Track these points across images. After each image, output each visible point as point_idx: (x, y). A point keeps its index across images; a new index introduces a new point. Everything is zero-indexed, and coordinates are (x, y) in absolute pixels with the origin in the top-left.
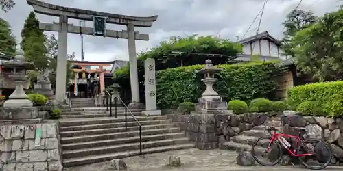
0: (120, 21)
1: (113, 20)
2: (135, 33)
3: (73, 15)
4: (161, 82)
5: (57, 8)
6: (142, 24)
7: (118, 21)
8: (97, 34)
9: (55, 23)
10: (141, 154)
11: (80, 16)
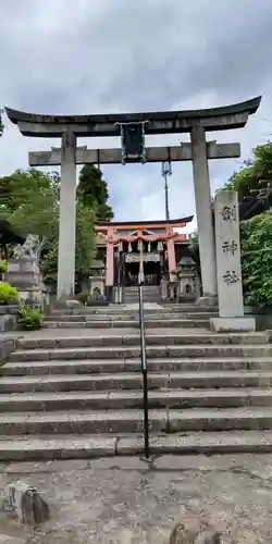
0: (174, 124)
1: (159, 125)
2: (208, 145)
3: (85, 129)
4: (252, 248)
5: (57, 120)
6: (224, 121)
7: (170, 125)
8: (128, 160)
9: (54, 150)
10: (146, 452)
11: (97, 128)
